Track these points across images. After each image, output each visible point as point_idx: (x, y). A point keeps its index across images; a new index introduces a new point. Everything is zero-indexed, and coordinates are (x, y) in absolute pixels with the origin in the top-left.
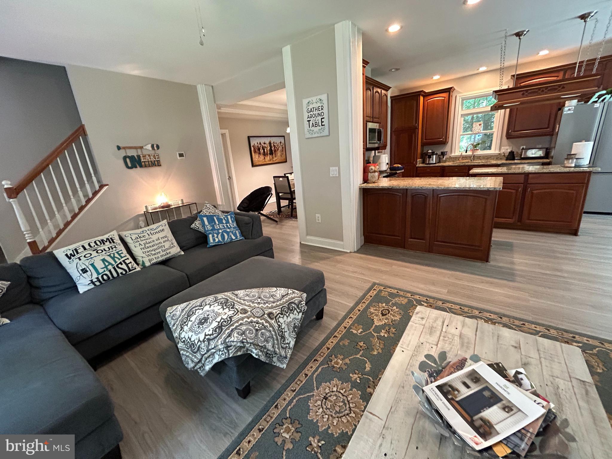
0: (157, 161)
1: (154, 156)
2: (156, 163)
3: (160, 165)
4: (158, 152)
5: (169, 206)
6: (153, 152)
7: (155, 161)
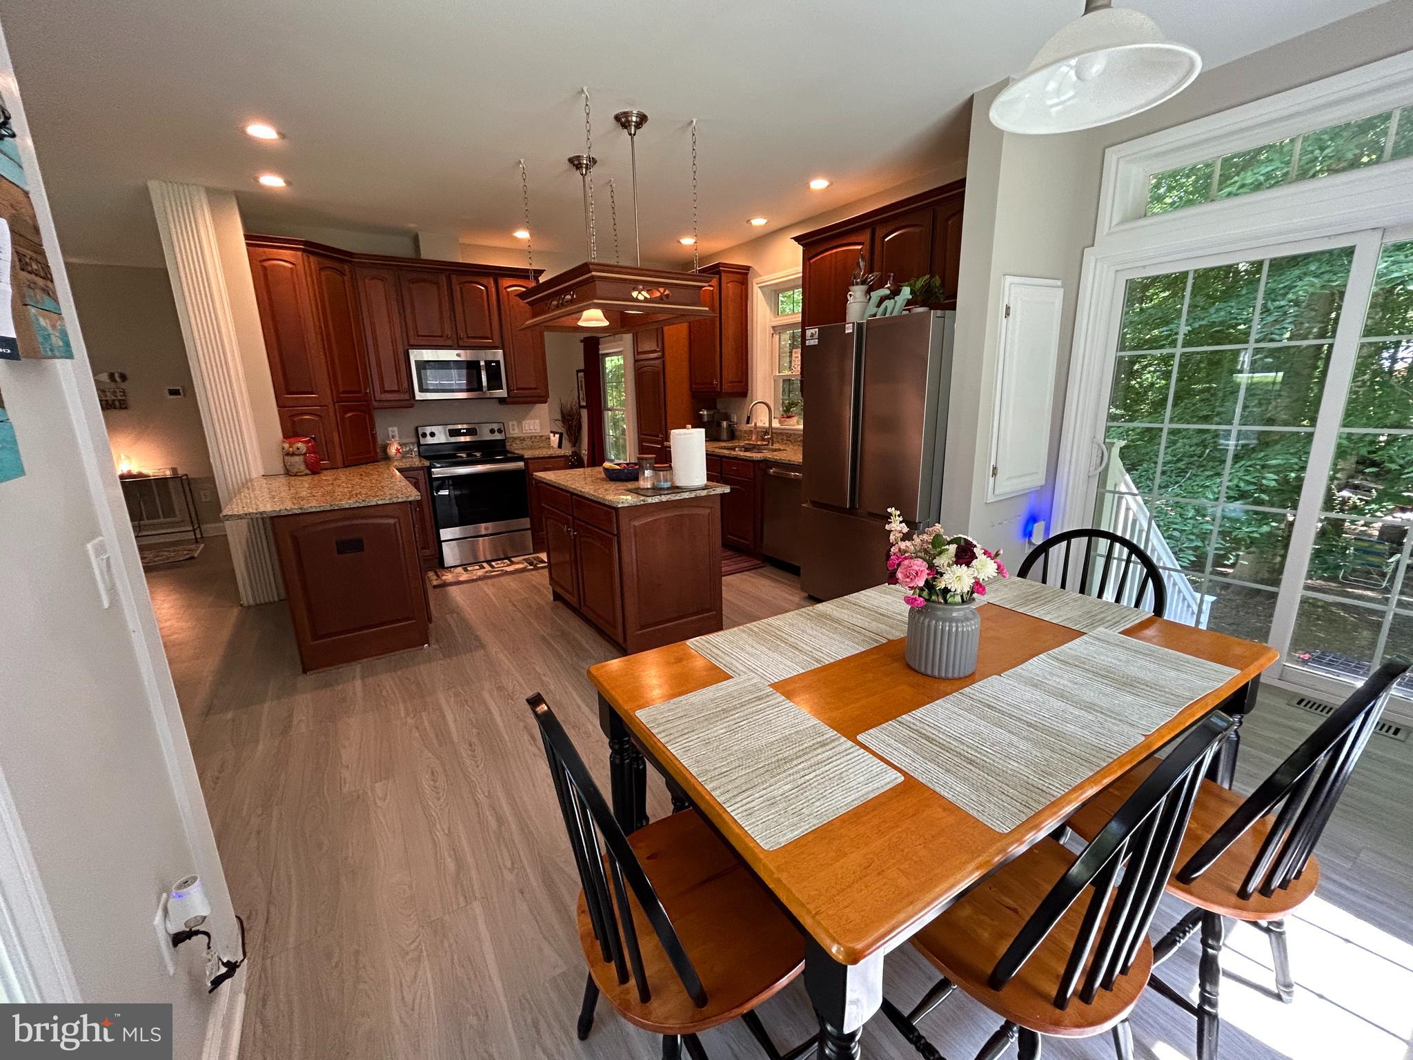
0: (119, 400)
1: (115, 392)
2: (117, 403)
3: (126, 408)
4: (124, 385)
5: (140, 475)
6: (113, 385)
7: (114, 400)
